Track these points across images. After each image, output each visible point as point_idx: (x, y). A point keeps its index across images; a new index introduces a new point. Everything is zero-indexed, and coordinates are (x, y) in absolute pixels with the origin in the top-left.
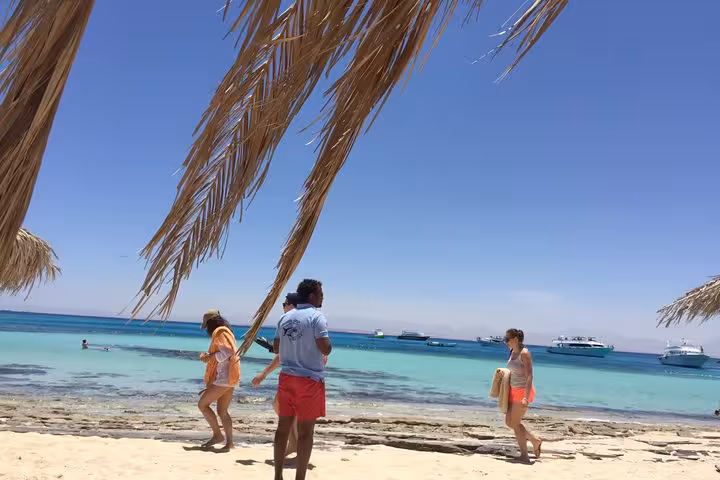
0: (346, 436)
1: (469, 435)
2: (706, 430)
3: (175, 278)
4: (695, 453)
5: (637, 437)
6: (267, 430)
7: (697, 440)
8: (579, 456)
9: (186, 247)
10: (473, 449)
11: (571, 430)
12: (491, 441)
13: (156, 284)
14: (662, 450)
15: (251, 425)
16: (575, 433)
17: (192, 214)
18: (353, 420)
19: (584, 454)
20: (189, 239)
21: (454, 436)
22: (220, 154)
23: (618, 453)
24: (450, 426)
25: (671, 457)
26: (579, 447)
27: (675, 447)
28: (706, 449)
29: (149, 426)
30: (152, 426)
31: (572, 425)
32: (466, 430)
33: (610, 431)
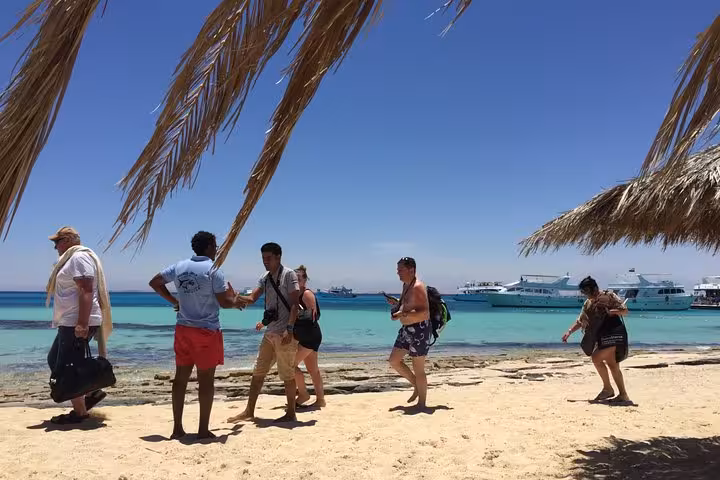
0: (227, 390)
1: (346, 378)
2: (550, 356)
3: (149, 208)
4: (541, 375)
5: (492, 367)
6: (144, 392)
7: (543, 365)
8: (445, 386)
9: (159, 180)
10: (350, 390)
11: (436, 365)
12: (367, 381)
13: (132, 213)
14: (514, 375)
15: (126, 388)
16: (439, 368)
17: (166, 148)
18: (231, 375)
19: (449, 384)
20: (162, 171)
21: (332, 380)
22: (194, 93)
23: (477, 380)
24: (327, 372)
25: (522, 380)
26: (445, 378)
27: (525, 372)
28: (550, 372)
29: (11, 399)
30: (14, 398)
31: (436, 361)
32: (343, 374)
33: (468, 363)
